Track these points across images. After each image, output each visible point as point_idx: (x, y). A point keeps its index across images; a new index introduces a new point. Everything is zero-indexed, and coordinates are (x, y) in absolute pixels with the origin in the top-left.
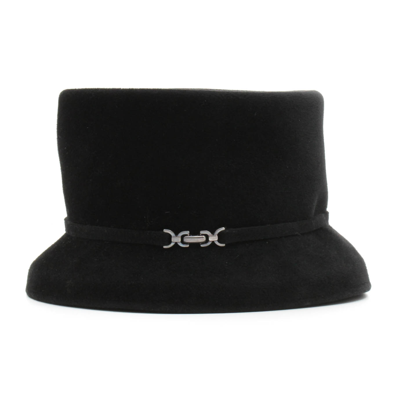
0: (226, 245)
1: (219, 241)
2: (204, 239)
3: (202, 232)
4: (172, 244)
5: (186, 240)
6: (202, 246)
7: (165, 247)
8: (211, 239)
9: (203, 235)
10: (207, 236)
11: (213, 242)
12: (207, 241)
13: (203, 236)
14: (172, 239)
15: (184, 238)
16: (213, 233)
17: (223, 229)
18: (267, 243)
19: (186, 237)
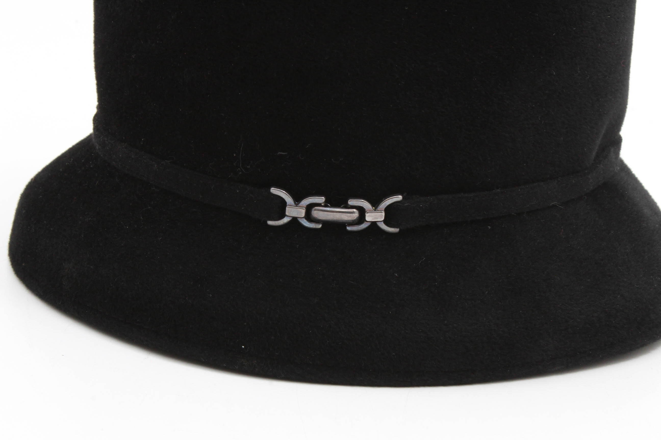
0: (400, 230)
1: (386, 222)
2: (355, 215)
3: (351, 202)
4: (286, 220)
5: (317, 213)
6: (349, 228)
7: (270, 223)
8: (370, 217)
9: (353, 207)
10: (362, 211)
11: (374, 224)
12: (361, 219)
13: (355, 210)
14: (287, 209)
15: (313, 209)
16: (375, 204)
17: (399, 198)
18: (490, 227)
19: (316, 208)
